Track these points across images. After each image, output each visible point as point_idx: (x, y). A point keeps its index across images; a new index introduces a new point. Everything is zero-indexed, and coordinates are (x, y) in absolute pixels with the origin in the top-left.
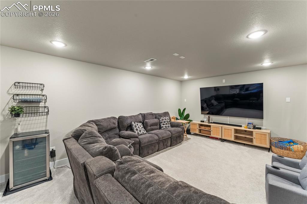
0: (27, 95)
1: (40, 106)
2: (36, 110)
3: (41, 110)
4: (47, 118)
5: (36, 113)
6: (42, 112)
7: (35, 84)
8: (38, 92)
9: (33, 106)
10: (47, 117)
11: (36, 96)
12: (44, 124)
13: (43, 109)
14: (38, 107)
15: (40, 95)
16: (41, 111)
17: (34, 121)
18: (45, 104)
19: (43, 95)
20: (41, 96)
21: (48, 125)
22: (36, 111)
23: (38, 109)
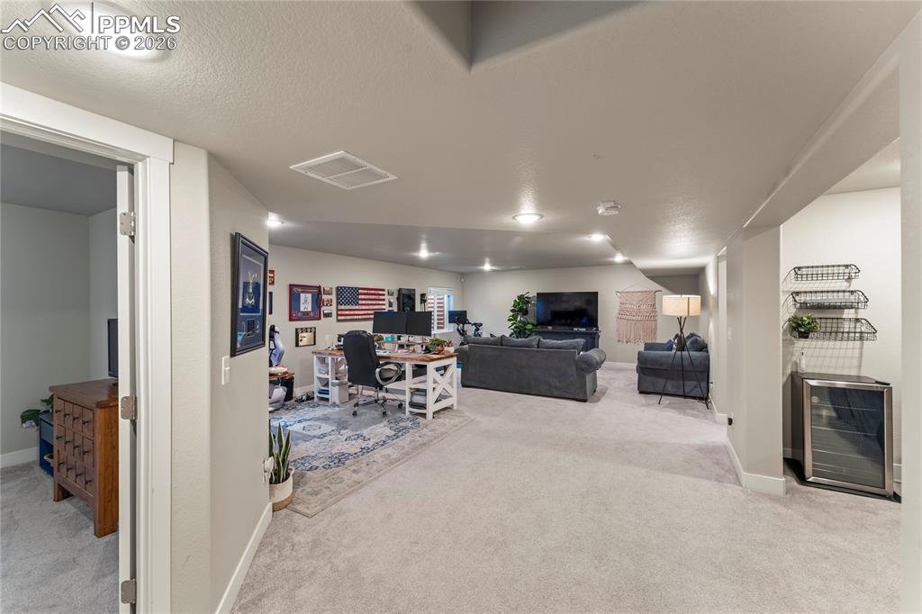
0: (816, 292)
1: (844, 316)
2: (835, 325)
3: (847, 326)
4: (861, 348)
5: (835, 334)
6: (848, 333)
7: (833, 266)
8: (838, 284)
9: (827, 316)
10: (862, 344)
11: (835, 294)
12: (855, 362)
13: (852, 325)
14: (840, 321)
15: (844, 291)
16: (846, 330)
17: (829, 352)
18: (856, 313)
19: (852, 292)
20: (847, 294)
21: (863, 364)
22: (834, 330)
23: (840, 325)
